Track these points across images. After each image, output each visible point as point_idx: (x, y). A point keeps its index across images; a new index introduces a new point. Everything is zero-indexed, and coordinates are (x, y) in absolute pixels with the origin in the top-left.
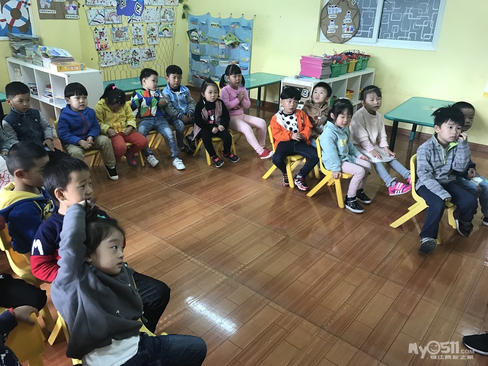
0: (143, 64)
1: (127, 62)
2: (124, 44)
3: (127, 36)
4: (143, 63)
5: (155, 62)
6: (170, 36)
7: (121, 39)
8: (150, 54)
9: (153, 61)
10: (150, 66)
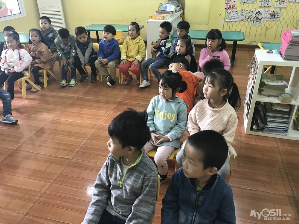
1: (249, 20)
2: (251, 5)
7: (248, 1)
8: (273, 15)
9: (276, 22)
10: (271, 25)
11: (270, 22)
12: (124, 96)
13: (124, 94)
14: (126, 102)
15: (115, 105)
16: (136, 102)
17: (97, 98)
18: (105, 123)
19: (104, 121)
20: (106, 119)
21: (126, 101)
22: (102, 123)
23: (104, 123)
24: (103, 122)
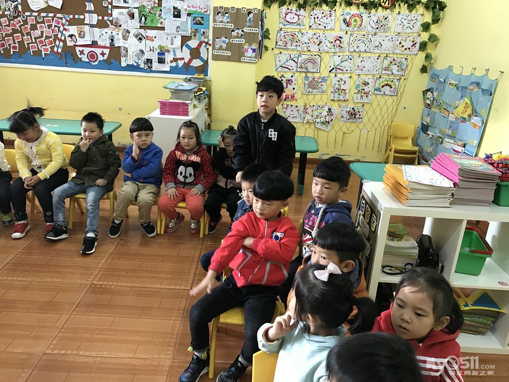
0: (341, 126)
1: (318, 120)
2: (318, 97)
3: (324, 88)
4: (341, 123)
5: (361, 126)
6: (393, 94)
7: (315, 90)
8: (353, 115)
9: (357, 124)
10: (351, 129)
11: (348, 125)
12: (100, 271)
13: (101, 265)
14: (106, 285)
15: (82, 293)
16: (130, 285)
17: (39, 280)
18: (57, 349)
19: (54, 342)
20: (60, 334)
21: (106, 283)
22: (48, 348)
23: (53, 349)
24: (51, 346)
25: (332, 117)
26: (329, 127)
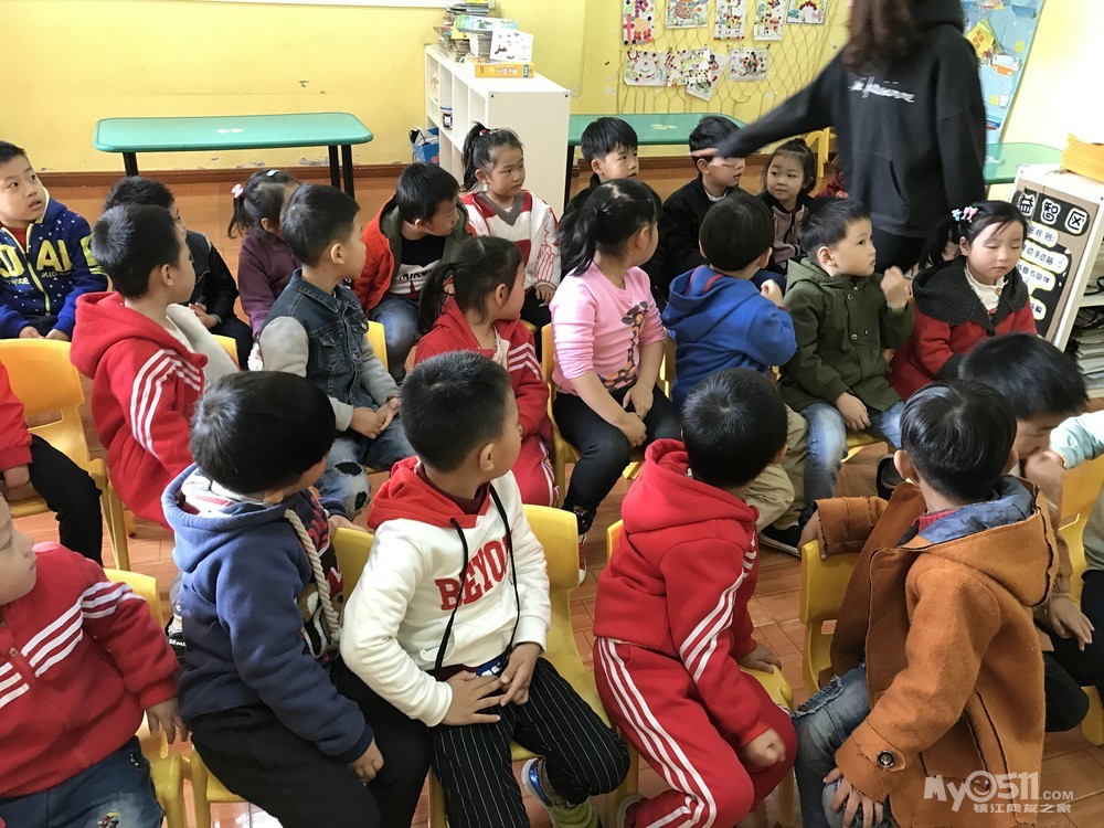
0: (730, 88)
1: (692, 80)
2: (692, 34)
3: (703, 15)
4: (731, 83)
5: (764, 86)
6: (817, 21)
7: (686, 21)
8: (752, 65)
9: (758, 83)
10: (747, 93)
11: (742, 85)
25: (717, 73)
26: (710, 93)
